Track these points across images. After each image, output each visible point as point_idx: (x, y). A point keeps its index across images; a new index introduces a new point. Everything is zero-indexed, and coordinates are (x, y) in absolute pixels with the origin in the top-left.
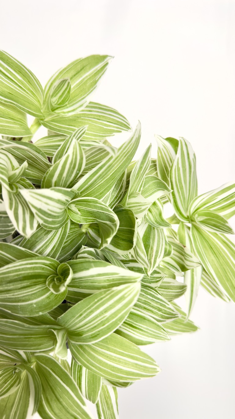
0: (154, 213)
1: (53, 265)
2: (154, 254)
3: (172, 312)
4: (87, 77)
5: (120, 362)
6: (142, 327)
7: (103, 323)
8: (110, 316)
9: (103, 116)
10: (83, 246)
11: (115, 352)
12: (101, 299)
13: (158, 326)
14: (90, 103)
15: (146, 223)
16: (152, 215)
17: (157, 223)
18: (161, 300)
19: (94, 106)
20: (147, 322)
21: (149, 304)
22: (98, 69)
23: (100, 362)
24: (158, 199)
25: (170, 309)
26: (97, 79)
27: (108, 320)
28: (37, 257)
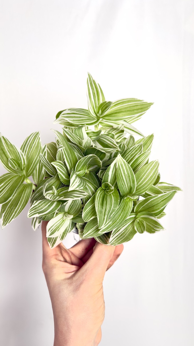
0: (92, 136)
1: (101, 190)
2: (112, 144)
3: (140, 146)
4: (7, 149)
5: (148, 176)
6: (140, 161)
7: (129, 176)
8: (127, 172)
9: (30, 145)
10: (97, 174)
11: (143, 176)
12: (119, 173)
13: (142, 154)
14: (21, 149)
15: (95, 142)
16: (93, 137)
17: (97, 136)
18: (133, 148)
19: (23, 148)
20: (139, 158)
21: (133, 154)
22: (4, 142)
23: (145, 184)
24: (86, 131)
25: (138, 146)
26: (10, 144)
27: (128, 174)
28: (96, 195)
